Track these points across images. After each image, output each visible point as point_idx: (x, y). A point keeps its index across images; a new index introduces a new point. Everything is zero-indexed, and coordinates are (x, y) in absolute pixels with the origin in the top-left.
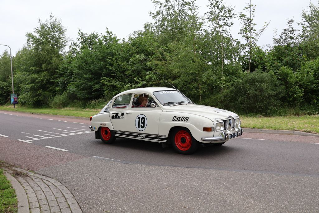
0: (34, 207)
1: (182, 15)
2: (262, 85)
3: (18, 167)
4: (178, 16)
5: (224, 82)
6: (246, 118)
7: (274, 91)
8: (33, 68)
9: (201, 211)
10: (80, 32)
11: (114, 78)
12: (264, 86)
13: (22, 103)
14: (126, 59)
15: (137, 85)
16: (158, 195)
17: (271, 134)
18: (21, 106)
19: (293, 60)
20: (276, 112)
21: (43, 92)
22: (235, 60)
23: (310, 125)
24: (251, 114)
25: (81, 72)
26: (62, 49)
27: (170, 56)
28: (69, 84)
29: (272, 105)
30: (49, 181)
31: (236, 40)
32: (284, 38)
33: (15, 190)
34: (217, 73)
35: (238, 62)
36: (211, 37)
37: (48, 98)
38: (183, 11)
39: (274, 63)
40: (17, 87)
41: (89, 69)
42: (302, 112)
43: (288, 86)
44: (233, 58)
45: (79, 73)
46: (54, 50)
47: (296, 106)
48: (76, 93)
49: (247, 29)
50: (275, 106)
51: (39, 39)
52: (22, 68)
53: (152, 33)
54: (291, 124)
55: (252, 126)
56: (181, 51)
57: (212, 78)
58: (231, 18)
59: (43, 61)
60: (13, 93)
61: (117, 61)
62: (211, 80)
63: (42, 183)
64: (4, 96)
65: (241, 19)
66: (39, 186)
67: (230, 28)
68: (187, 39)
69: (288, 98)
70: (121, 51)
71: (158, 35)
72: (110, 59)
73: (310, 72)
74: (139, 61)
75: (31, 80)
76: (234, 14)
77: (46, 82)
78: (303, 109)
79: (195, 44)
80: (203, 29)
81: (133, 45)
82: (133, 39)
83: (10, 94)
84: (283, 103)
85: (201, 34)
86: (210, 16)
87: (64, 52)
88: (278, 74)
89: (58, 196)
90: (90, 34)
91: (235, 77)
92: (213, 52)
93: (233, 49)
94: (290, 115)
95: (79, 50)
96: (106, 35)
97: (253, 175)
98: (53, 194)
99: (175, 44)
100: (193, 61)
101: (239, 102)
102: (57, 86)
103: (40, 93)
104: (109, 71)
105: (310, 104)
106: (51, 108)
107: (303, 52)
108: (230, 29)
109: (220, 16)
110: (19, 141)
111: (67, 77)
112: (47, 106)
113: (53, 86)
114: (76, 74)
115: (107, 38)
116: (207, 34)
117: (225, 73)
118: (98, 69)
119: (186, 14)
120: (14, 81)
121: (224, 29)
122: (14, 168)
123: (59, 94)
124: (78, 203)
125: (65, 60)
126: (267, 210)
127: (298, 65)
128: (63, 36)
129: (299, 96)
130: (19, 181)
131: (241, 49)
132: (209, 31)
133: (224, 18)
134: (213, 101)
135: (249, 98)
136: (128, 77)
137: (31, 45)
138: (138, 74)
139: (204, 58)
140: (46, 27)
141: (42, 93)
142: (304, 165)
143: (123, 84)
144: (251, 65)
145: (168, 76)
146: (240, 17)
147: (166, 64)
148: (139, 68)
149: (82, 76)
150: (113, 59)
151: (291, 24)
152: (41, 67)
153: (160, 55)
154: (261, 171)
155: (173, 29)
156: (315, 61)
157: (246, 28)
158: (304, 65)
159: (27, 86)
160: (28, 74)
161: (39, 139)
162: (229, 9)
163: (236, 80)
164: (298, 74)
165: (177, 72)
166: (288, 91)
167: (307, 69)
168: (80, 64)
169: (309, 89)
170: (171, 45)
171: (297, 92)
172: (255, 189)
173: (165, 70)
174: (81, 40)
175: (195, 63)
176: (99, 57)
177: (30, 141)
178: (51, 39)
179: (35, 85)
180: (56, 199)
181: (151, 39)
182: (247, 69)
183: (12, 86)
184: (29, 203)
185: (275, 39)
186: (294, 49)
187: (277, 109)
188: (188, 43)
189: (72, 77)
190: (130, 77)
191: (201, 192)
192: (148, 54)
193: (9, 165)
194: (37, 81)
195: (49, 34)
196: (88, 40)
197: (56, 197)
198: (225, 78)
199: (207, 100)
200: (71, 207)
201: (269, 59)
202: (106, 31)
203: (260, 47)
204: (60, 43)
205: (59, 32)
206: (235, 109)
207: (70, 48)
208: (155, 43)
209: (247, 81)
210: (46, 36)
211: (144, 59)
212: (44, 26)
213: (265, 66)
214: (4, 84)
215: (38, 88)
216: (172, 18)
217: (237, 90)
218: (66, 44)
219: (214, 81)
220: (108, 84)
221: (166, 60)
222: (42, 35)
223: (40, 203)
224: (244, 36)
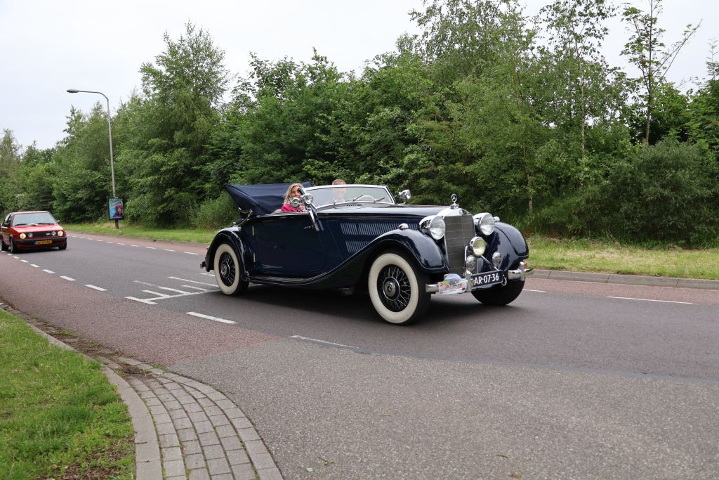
0: (168, 444)
1: (487, 15)
2: (679, 174)
3: (130, 357)
4: (478, 17)
5: (586, 169)
6: (639, 251)
7: (709, 187)
8: (156, 141)
9: (546, 466)
10: (253, 60)
11: (331, 162)
12: (683, 175)
13: (133, 216)
14: (360, 118)
15: (384, 177)
16: (441, 428)
17: (703, 290)
18: (130, 224)
20: (714, 238)
21: (177, 193)
22: (612, 117)
24: (652, 241)
25: (258, 147)
26: (217, 98)
27: (459, 110)
28: (231, 176)
29: (703, 221)
30: (198, 388)
31: (615, 68)
33: (127, 407)
34: (569, 147)
35: (618, 120)
36: (555, 64)
37: (188, 206)
38: (488, 5)
39: (709, 123)
40: (121, 182)
41: (277, 142)
44: (607, 111)
45: (254, 152)
46: (200, 99)
49: (643, 44)
50: (712, 223)
51: (168, 78)
52: (132, 141)
53: (417, 58)
55: (654, 270)
56: (485, 98)
57: (558, 159)
58: (604, 18)
59: (176, 124)
60: (114, 195)
61: (338, 123)
62: (554, 164)
63: (182, 392)
64: (95, 203)
65: (628, 19)
66: (178, 400)
67: (601, 41)
68: (498, 69)
70: (347, 100)
71: (430, 63)
72: (322, 118)
74: (388, 123)
75: (151, 168)
76: (612, 7)
77: (183, 171)
79: (517, 81)
80: (536, 46)
81: (374, 86)
82: (373, 73)
83: (107, 197)
85: (531, 56)
86: (553, 15)
87: (222, 104)
89: (219, 424)
90: (276, 63)
91: (613, 155)
92: (560, 100)
93: (609, 89)
95: (254, 99)
96: (313, 66)
97: (664, 387)
98: (208, 417)
99: (471, 82)
100: (514, 121)
101: (621, 213)
102: (207, 180)
103: (170, 196)
104: (321, 146)
106: (195, 227)
108: (600, 45)
109: (577, 13)
110: (130, 301)
111: (228, 159)
112: (184, 224)
113: (198, 180)
114: (247, 153)
115: (315, 71)
116: (546, 58)
117: (587, 147)
118: (296, 142)
119: (496, 13)
120: (115, 171)
121: (587, 45)
122: (122, 359)
123: (210, 197)
124: (262, 439)
125: (224, 121)
128: (219, 69)
130: (134, 388)
131: (626, 91)
132: (552, 50)
133: (586, 18)
134: (559, 211)
135: (647, 206)
136: (363, 158)
137: (151, 90)
138: (388, 152)
139: (539, 112)
140: (181, 52)
141: (175, 196)
143: (353, 174)
144: (651, 128)
145: (453, 153)
146: (626, 14)
147: (451, 127)
148: (388, 137)
149: (260, 158)
150: (330, 118)
152: (171, 139)
153: (438, 108)
155: (465, 46)
157: (641, 41)
159: (142, 180)
160: (145, 153)
161: (173, 296)
163: (614, 162)
165: (475, 145)
168: (257, 130)
170: (463, 84)
173: (447, 141)
174: (258, 77)
175: (517, 125)
176: (298, 114)
177: (154, 301)
178: (193, 76)
179: (159, 179)
180: (215, 428)
181: (415, 72)
182: (640, 137)
183: (111, 180)
184: (158, 435)
185: (711, 65)
187: (716, 230)
188: (502, 79)
189: (240, 160)
190: (368, 158)
191: (543, 424)
192: (410, 106)
193: (111, 352)
194: (164, 169)
195: (188, 66)
196: (272, 75)
197: (215, 425)
198: (590, 159)
199: (546, 209)
200: (248, 448)
201: (696, 112)
202: (313, 55)
203: (674, 85)
204: (211, 85)
205: (209, 60)
206: (613, 232)
207: (235, 96)
208: (425, 80)
209: (641, 165)
210: (183, 71)
211: (399, 117)
212: (177, 49)
213: (687, 129)
214: (95, 176)
215: (167, 184)
216: (464, 22)
217: (617, 186)
218: (224, 87)
219: (562, 166)
220: (320, 174)
221: (451, 120)
222: (174, 68)
223: (181, 437)
224: (635, 60)
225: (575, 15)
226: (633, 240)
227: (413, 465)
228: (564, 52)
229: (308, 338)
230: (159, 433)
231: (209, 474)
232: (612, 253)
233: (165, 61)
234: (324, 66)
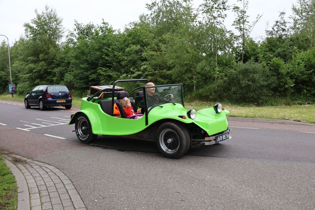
0: (33, 192)
1: (177, 7)
2: (255, 75)
3: (17, 154)
4: (174, 8)
5: (218, 73)
6: (239, 107)
7: (266, 81)
8: (31, 58)
9: (195, 196)
10: (76, 23)
11: (110, 68)
12: (256, 76)
13: (20, 92)
14: (122, 50)
15: (132, 75)
16: (153, 182)
17: (263, 123)
18: (19, 95)
19: (284, 51)
20: (268, 102)
21: (41, 81)
22: (229, 51)
23: (300, 115)
24: (244, 103)
25: (77, 62)
26: (59, 39)
27: (165, 47)
28: (65, 74)
29: (264, 95)
30: (48, 167)
31: (230, 31)
32: (276, 29)
33: (15, 176)
34: (211, 63)
35: (231, 53)
36: (205, 28)
38: (178, 3)
39: (266, 55)
40: (15, 76)
41: (86, 60)
42: (293, 102)
43: (279, 76)
44: (226, 49)
45: (76, 63)
46: (51, 40)
47: (287, 96)
48: (74, 82)
49: (241, 21)
50: (267, 96)
51: (36, 30)
52: (20, 58)
53: (148, 24)
54: (282, 114)
55: (244, 115)
56: (175, 42)
58: (225, 10)
59: (40, 51)
60: (11, 82)
61: (113, 52)
62: (205, 70)
63: (41, 169)
64: (2, 86)
65: (235, 11)
66: (38, 173)
67: (224, 19)
68: (181, 30)
69: (279, 89)
70: (117, 42)
71: (153, 26)
72: (106, 49)
73: (301, 63)
74: (135, 52)
75: (29, 70)
76: (228, 6)
77: (44, 72)
78: (294, 99)
79: (190, 35)
80: (197, 21)
81: (129, 36)
82: (129, 30)
83: (8, 83)
84: (275, 93)
85: (195, 25)
86: (204, 8)
87: (61, 42)
88: (270, 66)
89: (57, 182)
90: (86, 25)
91: (229, 67)
92: (208, 44)
93: (227, 40)
94: (281, 105)
95: (76, 40)
96: (102, 26)
97: (245, 162)
98: (52, 180)
99: (170, 36)
100: (188, 52)
101: (232, 92)
102: (54, 76)
103: (38, 83)
105: (301, 94)
107: (294, 44)
108: (223, 21)
109: (214, 7)
110: (18, 129)
111: (64, 67)
113: (51, 76)
114: (73, 64)
115: (103, 29)
116: (202, 26)
117: (218, 64)
118: (95, 60)
119: (181, 6)
120: (12, 71)
121: (218, 21)
122: (13, 156)
123: (56, 84)
124: (76, 188)
125: (62, 50)
126: (258, 195)
127: (290, 56)
128: (60, 27)
129: (290, 86)
130: (18, 168)
131: (234, 41)
132: (204, 22)
133: (218, 10)
134: (206, 91)
135: (242, 88)
136: (124, 67)
137: (29, 35)
138: (134, 65)
139: (198, 49)
140: (43, 18)
142: (294, 152)
143: (119, 74)
144: (244, 56)
145: (162, 65)
146: (234, 9)
147: (161, 54)
148: (135, 58)
149: (78, 66)
150: (109, 49)
151: (283, 17)
152: (38, 57)
154: (253, 158)
156: (305, 52)
158: (295, 57)
159: (24, 76)
160: (26, 63)
161: (38, 127)
162: (223, 1)
163: (229, 70)
164: (289, 65)
165: (171, 63)
166: (280, 82)
167: (298, 60)
168: (77, 54)
169: (300, 79)
170: (167, 36)
171: (288, 82)
172: (247, 176)
173: (160, 60)
174: (78, 31)
175: (189, 54)
176: (95, 47)
177: (29, 130)
178: (48, 29)
179: (32, 75)
180: (55, 184)
181: (146, 30)
182: (240, 60)
183: (10, 76)
184: (28, 188)
185: (267, 31)
186: (285, 41)
187: (269, 99)
188: (183, 34)
189: (69, 67)
190: (126, 67)
191: (195, 179)
192: (144, 45)
193: (8, 153)
194: (35, 71)
195: (46, 25)
196: (84, 30)
197: (55, 183)
198: (219, 69)
199: (201, 89)
200: (69, 192)
201: (262, 50)
202: (102, 22)
203: (253, 39)
204: (57, 33)
205: (55, 23)
206: (228, 99)
207: (67, 39)
208: (151, 34)
209: (240, 71)
210: (44, 27)
211: (139, 49)
212: (41, 17)
213: (258, 57)
214: (2, 74)
215: (36, 78)
216: (168, 10)
217: (230, 80)
218: (63, 35)
219: (207, 71)
220: (105, 74)
221: (161, 51)
222: (40, 25)
223: (39, 189)
224: (238, 28)
225: (213, 8)
226: (236, 103)
227: (140, 197)
228: (209, 24)
229: (97, 145)
230: (29, 187)
231: (51, 204)
232: (228, 108)
233: (36, 22)
234: (107, 27)
